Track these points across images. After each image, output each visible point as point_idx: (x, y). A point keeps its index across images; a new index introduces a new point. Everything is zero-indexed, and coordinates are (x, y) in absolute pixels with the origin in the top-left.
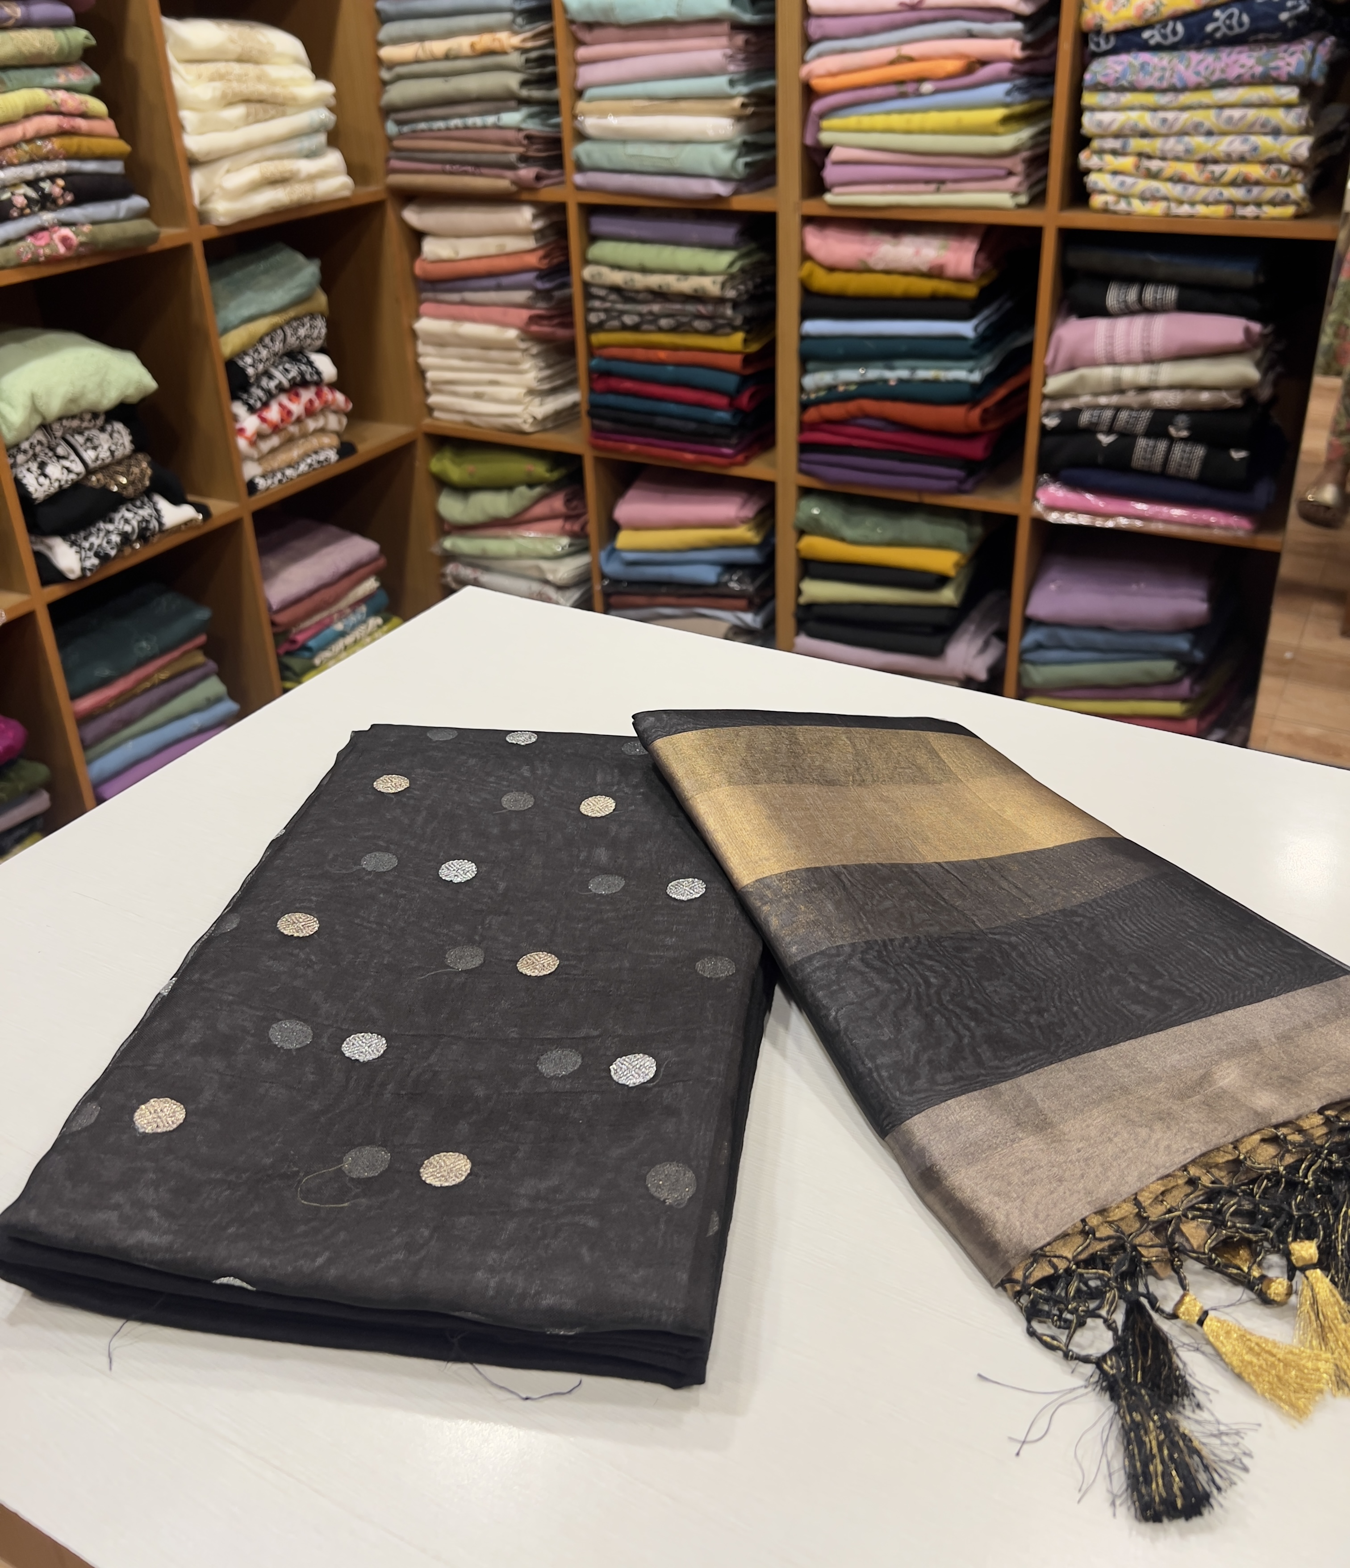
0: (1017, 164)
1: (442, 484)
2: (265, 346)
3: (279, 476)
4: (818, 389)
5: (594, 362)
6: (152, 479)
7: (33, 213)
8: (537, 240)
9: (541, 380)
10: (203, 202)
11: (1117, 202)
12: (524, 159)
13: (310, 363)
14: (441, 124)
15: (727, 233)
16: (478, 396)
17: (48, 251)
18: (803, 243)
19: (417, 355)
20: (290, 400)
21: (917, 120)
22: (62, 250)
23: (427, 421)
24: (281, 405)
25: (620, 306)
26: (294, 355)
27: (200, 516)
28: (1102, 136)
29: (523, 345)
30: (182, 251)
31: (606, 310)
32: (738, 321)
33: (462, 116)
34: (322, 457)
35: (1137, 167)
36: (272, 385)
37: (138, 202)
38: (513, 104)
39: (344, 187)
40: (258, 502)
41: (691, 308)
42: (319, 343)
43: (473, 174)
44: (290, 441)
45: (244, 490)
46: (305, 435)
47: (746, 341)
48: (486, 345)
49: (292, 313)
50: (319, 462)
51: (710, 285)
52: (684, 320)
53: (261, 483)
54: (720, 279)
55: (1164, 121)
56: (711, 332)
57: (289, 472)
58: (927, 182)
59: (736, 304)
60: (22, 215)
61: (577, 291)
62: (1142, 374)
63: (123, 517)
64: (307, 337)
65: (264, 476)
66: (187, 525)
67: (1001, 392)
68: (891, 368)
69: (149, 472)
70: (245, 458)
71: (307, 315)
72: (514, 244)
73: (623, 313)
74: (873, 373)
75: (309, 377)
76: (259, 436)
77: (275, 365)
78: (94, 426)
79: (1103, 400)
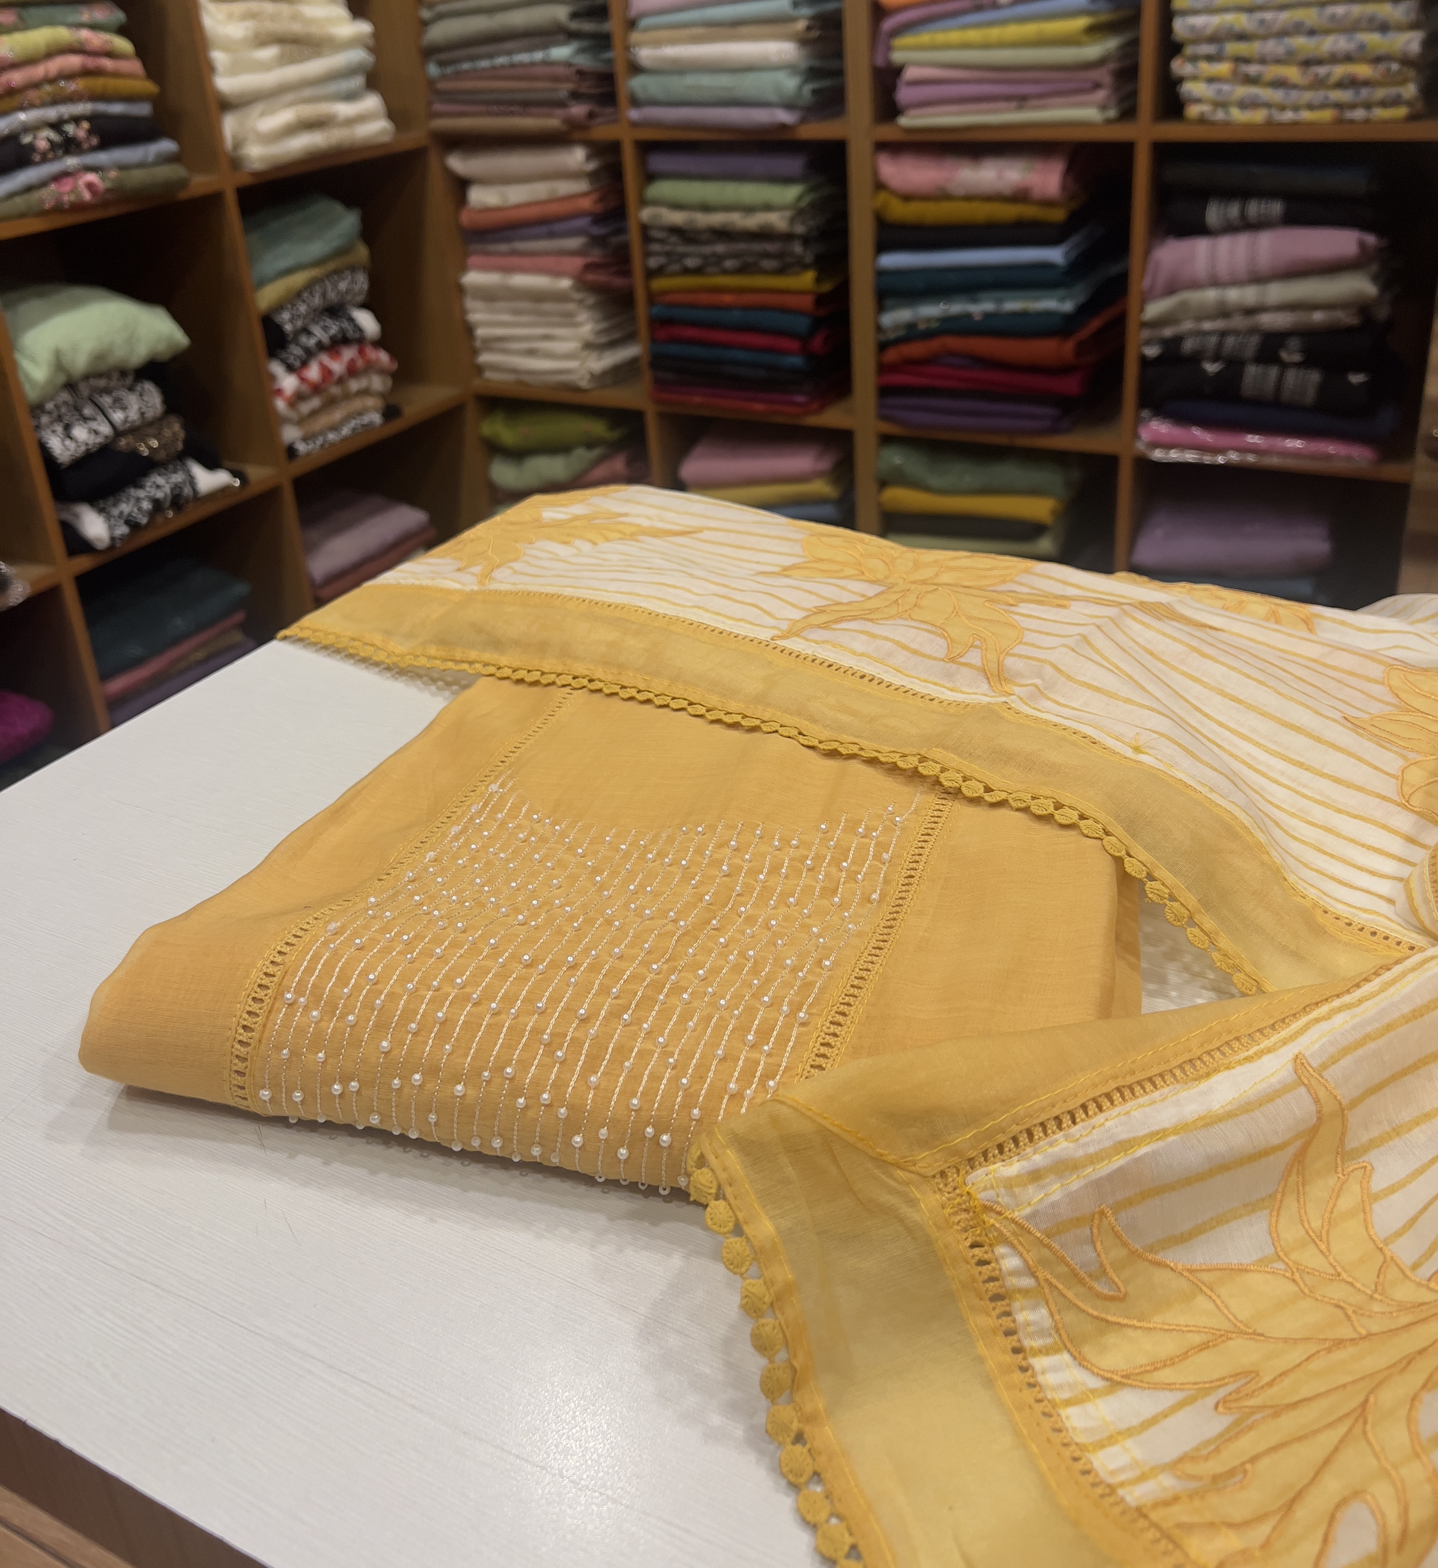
0: (1104, 75)
1: (494, 449)
2: (304, 301)
3: (320, 440)
4: (897, 327)
5: (655, 310)
6: (186, 442)
7: (57, 158)
8: (591, 183)
9: (599, 333)
10: (236, 147)
11: (1214, 111)
12: (576, 96)
13: (351, 320)
14: (484, 64)
15: (794, 164)
16: (532, 353)
17: (72, 198)
18: (875, 173)
19: (464, 312)
20: (332, 359)
21: (994, 33)
22: (87, 196)
23: (477, 383)
24: (322, 365)
25: (681, 249)
26: (336, 311)
27: (237, 483)
28: (1196, 41)
29: (578, 296)
30: (214, 200)
31: (668, 254)
32: (809, 258)
33: (509, 53)
34: (365, 420)
35: (1235, 73)
36: (311, 342)
37: (167, 146)
38: (561, 37)
39: (383, 132)
40: (298, 468)
41: (757, 247)
42: (360, 298)
43: (520, 115)
44: (331, 403)
45: (281, 456)
46: (348, 396)
47: (818, 280)
48: (538, 297)
49: (331, 266)
50: (362, 425)
51: (776, 220)
52: (751, 260)
53: (302, 448)
54: (788, 214)
55: (1262, 22)
56: (781, 271)
57: (331, 436)
58: (1008, 98)
59: (806, 240)
60: (45, 160)
61: (634, 236)
62: (1248, 295)
63: (154, 483)
64: (348, 291)
65: (305, 439)
66: (225, 490)
67: (1096, 324)
68: (975, 301)
69: (182, 435)
70: (284, 421)
71: (347, 269)
72: (565, 188)
73: (683, 256)
74: (956, 308)
75: (350, 333)
76: (299, 397)
77: (314, 321)
78: (123, 386)
79: (1207, 326)
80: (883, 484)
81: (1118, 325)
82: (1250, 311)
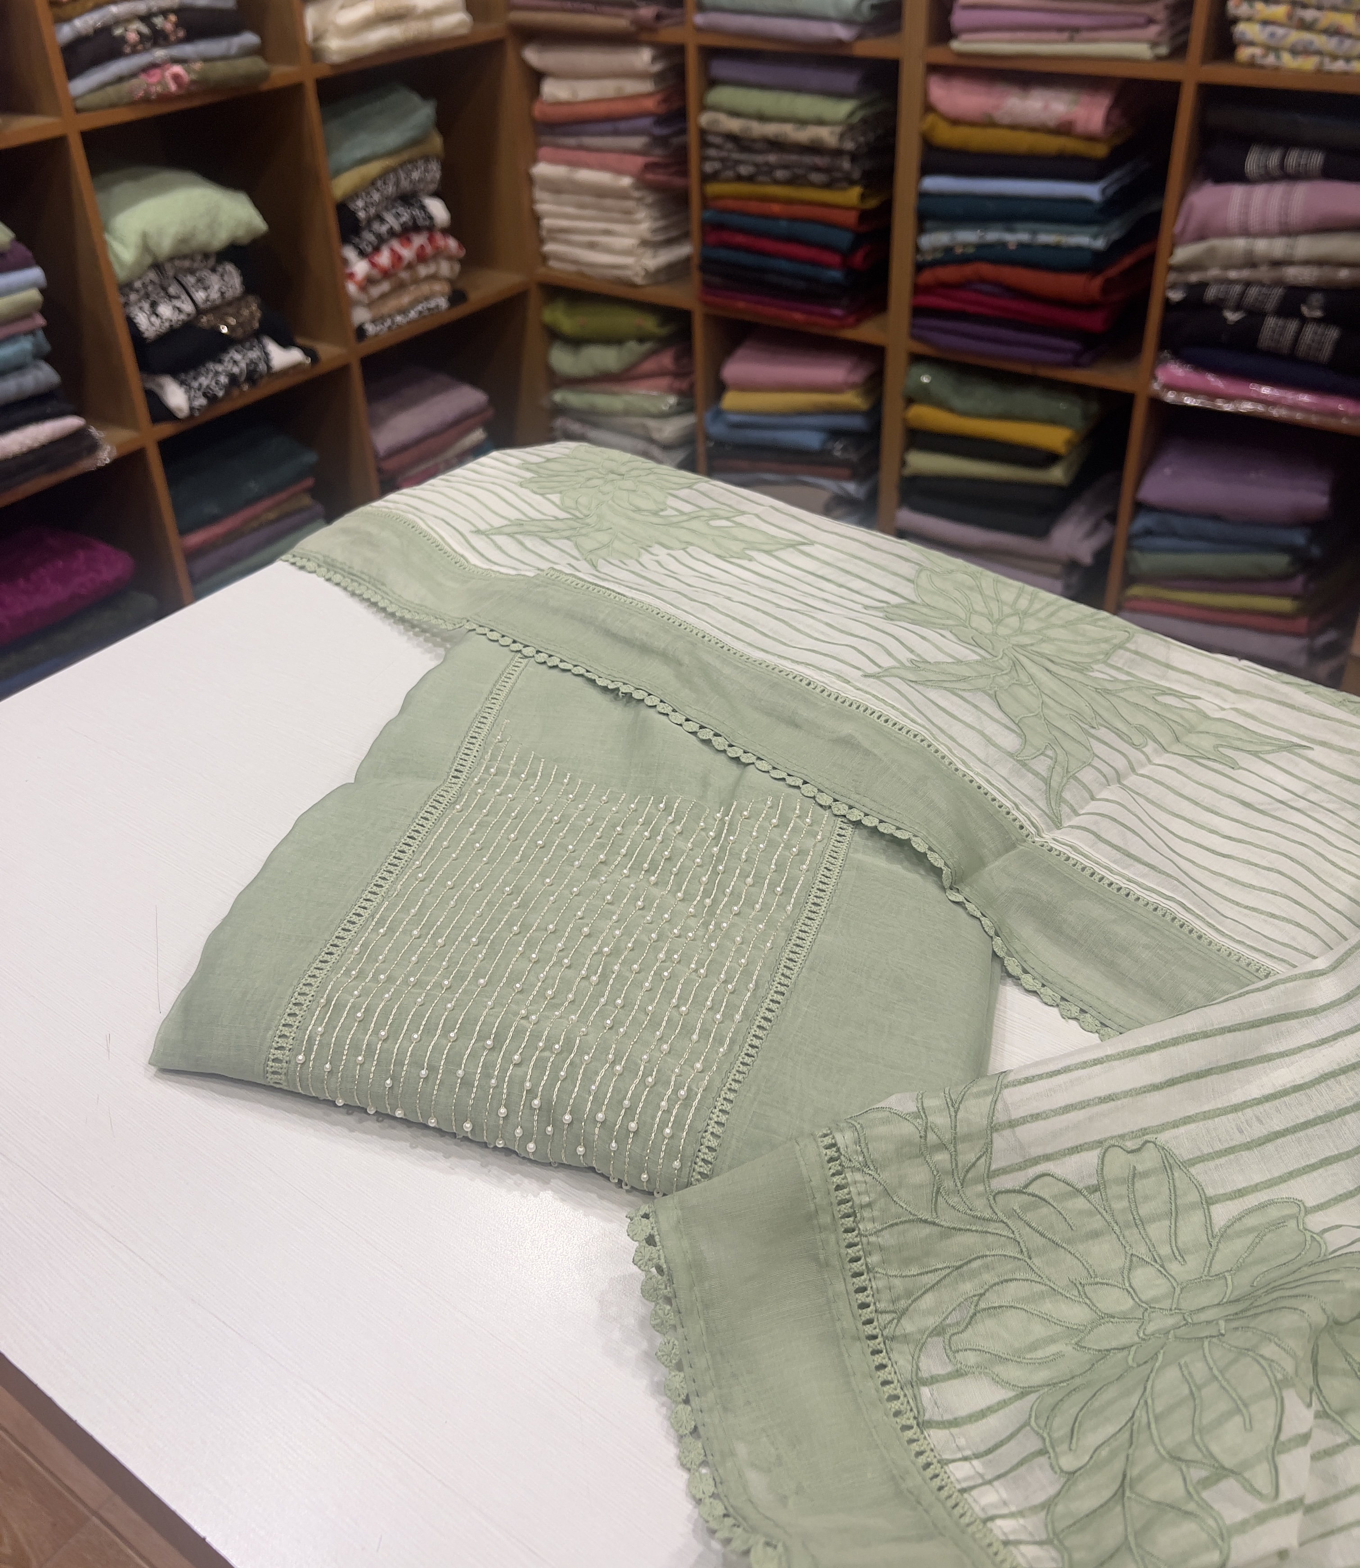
0: (1158, 11)
1: (554, 335)
2: (378, 190)
3: (388, 322)
4: (935, 250)
5: (708, 214)
6: (261, 322)
7: (146, 50)
8: (657, 84)
9: (655, 231)
10: (318, 38)
11: (1265, 56)
13: (423, 208)
15: (849, 80)
16: (592, 246)
17: (159, 89)
18: (926, 93)
19: (532, 201)
20: (403, 245)
22: (173, 87)
23: (541, 270)
24: (393, 251)
25: (736, 156)
26: (409, 198)
27: (308, 361)
29: (637, 194)
30: (294, 91)
31: (722, 160)
32: (856, 175)
34: (432, 304)
35: (1290, 17)
36: (384, 229)
37: (249, 38)
39: (460, 24)
40: (366, 348)
41: (807, 159)
42: (433, 187)
43: (592, 14)
44: (400, 287)
45: (352, 336)
46: (416, 281)
47: (863, 197)
48: (601, 192)
49: (405, 156)
50: (429, 309)
51: (827, 135)
52: (800, 172)
53: (370, 329)
54: (838, 129)
56: (828, 186)
57: (399, 319)
58: (1060, 29)
59: (854, 157)
60: (134, 52)
61: (693, 139)
62: (1277, 247)
63: (232, 358)
64: (421, 180)
65: (374, 321)
66: (295, 368)
67: (1128, 261)
68: (1011, 230)
69: (258, 314)
70: (353, 303)
71: (421, 158)
72: (632, 87)
73: (738, 162)
74: (993, 236)
75: (421, 222)
76: (369, 281)
77: (387, 209)
78: (205, 267)
79: (1233, 274)
80: (910, 401)
81: (1148, 264)
82: (1277, 264)
